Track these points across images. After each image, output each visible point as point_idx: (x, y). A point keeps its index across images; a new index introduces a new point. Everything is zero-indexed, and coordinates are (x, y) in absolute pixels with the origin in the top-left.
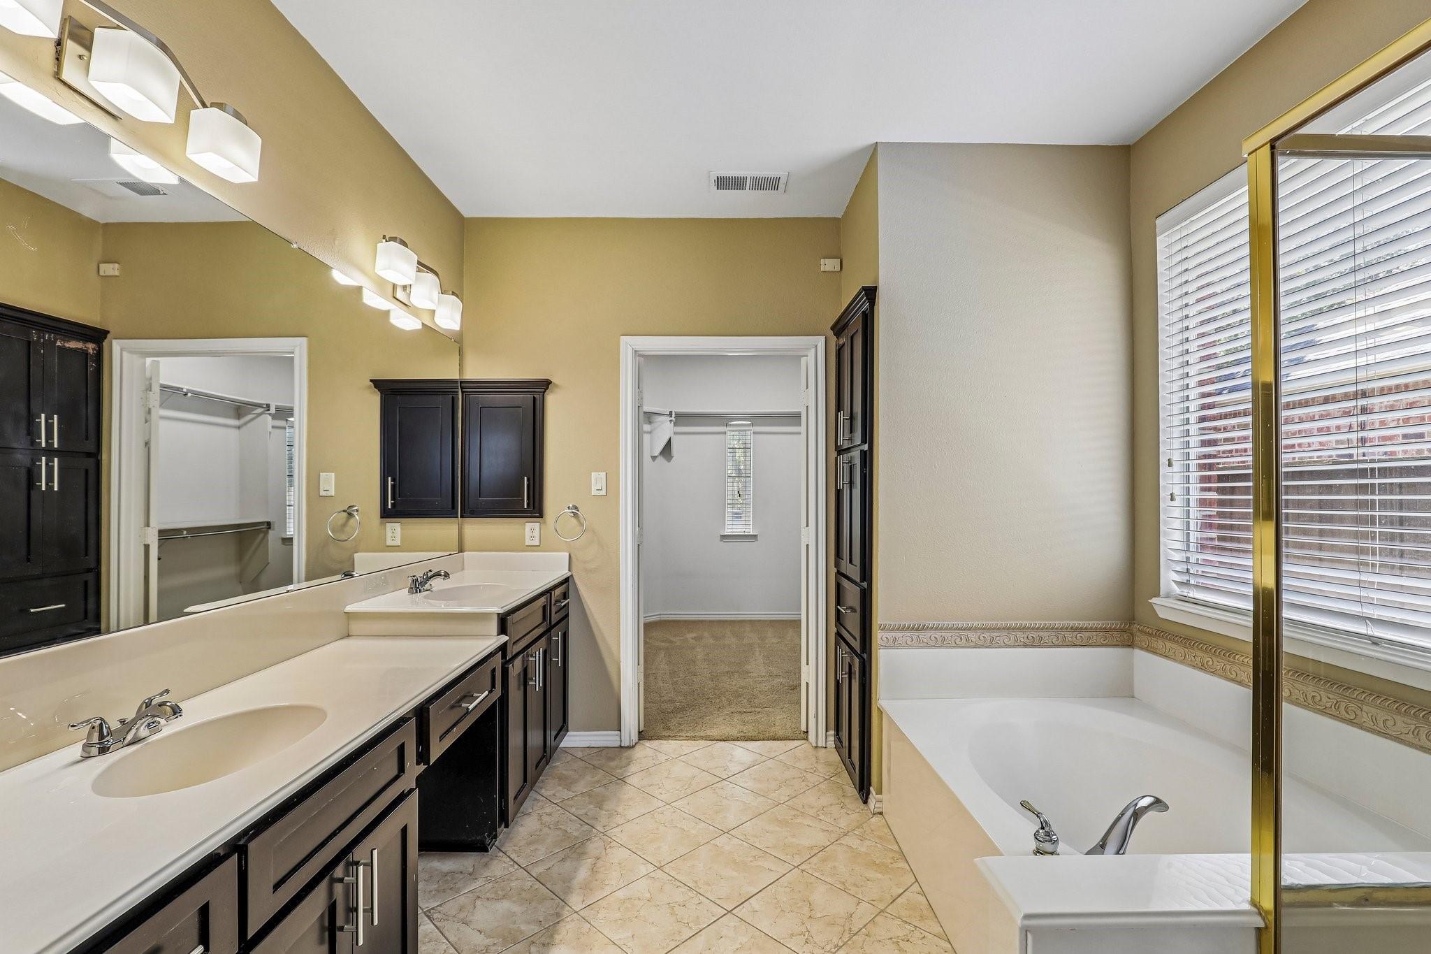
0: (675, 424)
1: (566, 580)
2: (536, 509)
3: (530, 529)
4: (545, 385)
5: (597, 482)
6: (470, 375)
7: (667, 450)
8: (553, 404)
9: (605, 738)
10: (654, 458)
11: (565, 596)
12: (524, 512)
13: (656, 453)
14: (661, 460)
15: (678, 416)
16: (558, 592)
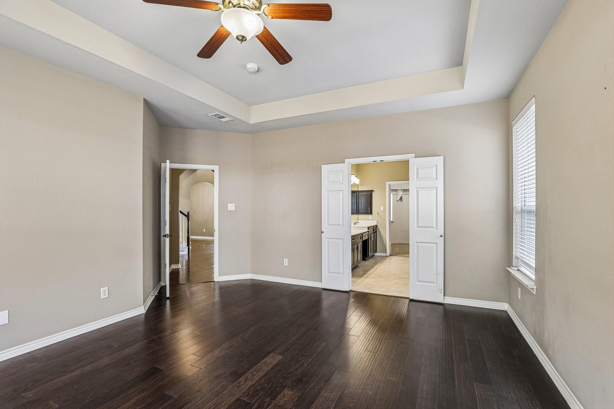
0: (403, 192)
1: (376, 225)
2: (371, 213)
3: (370, 216)
4: (373, 191)
5: (382, 208)
6: (359, 190)
7: (401, 198)
8: (374, 194)
9: (384, 254)
10: (398, 201)
11: (376, 228)
12: (369, 213)
13: (398, 200)
14: (400, 201)
15: (404, 190)
16: (375, 227)
